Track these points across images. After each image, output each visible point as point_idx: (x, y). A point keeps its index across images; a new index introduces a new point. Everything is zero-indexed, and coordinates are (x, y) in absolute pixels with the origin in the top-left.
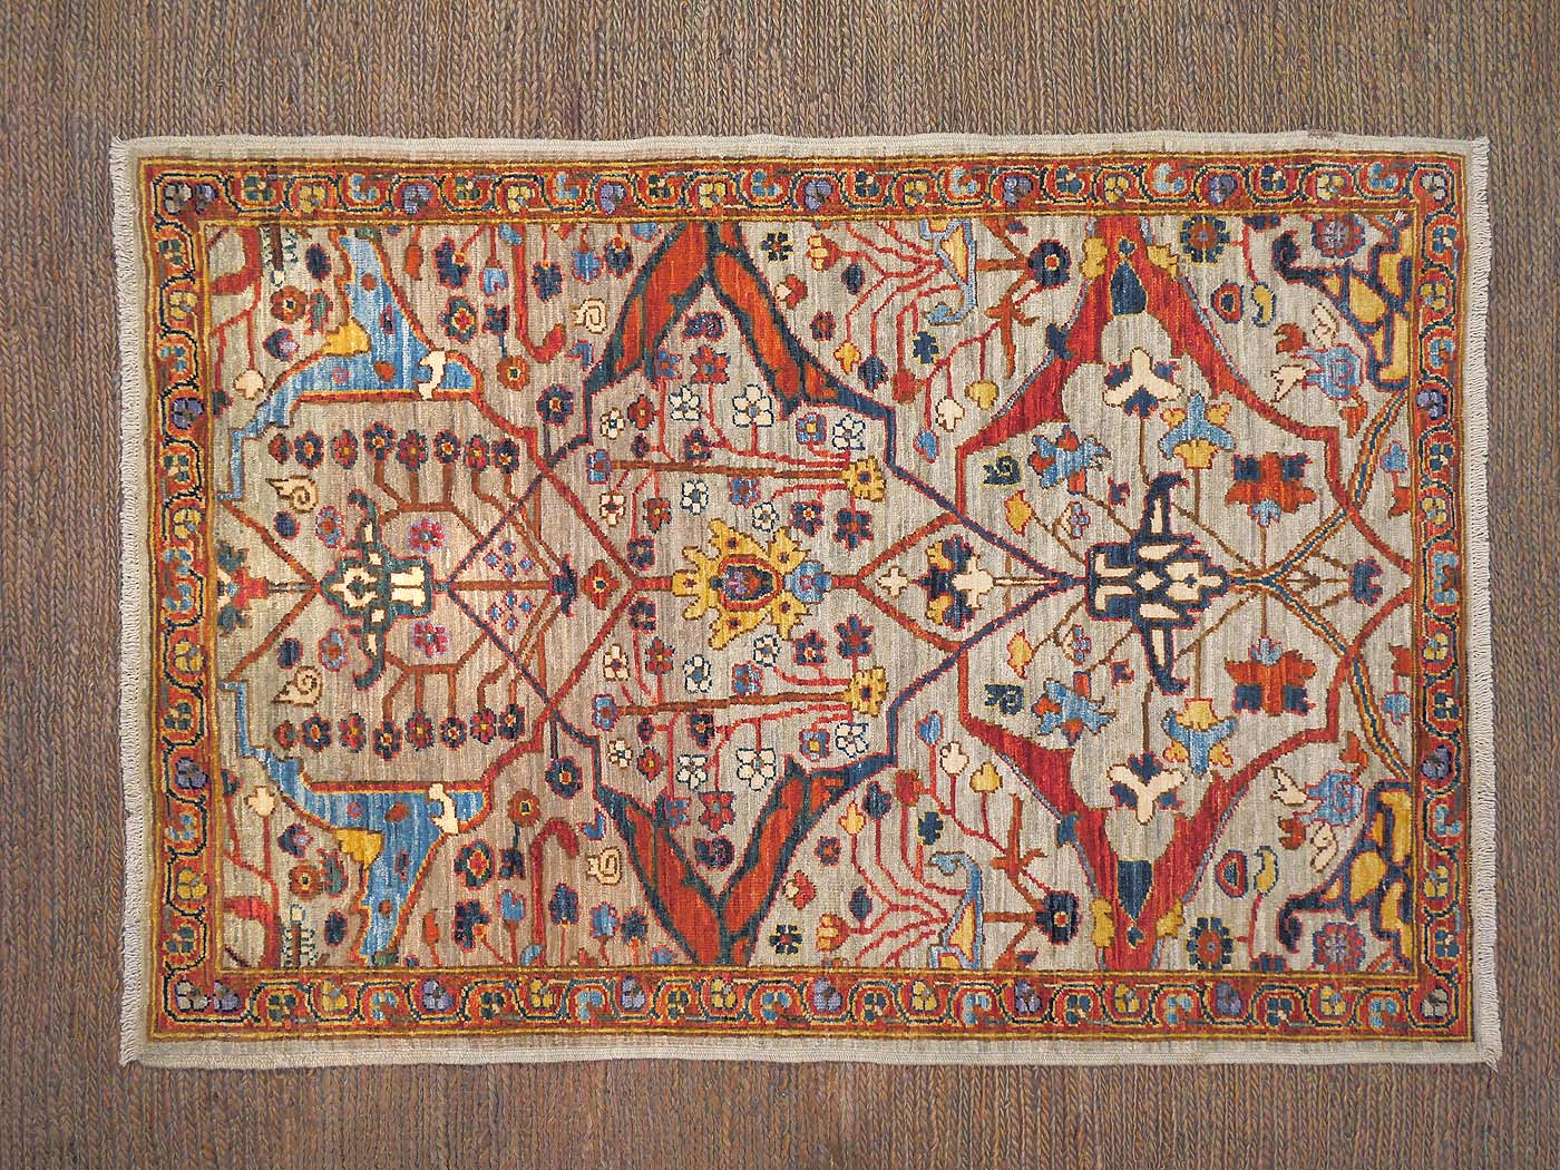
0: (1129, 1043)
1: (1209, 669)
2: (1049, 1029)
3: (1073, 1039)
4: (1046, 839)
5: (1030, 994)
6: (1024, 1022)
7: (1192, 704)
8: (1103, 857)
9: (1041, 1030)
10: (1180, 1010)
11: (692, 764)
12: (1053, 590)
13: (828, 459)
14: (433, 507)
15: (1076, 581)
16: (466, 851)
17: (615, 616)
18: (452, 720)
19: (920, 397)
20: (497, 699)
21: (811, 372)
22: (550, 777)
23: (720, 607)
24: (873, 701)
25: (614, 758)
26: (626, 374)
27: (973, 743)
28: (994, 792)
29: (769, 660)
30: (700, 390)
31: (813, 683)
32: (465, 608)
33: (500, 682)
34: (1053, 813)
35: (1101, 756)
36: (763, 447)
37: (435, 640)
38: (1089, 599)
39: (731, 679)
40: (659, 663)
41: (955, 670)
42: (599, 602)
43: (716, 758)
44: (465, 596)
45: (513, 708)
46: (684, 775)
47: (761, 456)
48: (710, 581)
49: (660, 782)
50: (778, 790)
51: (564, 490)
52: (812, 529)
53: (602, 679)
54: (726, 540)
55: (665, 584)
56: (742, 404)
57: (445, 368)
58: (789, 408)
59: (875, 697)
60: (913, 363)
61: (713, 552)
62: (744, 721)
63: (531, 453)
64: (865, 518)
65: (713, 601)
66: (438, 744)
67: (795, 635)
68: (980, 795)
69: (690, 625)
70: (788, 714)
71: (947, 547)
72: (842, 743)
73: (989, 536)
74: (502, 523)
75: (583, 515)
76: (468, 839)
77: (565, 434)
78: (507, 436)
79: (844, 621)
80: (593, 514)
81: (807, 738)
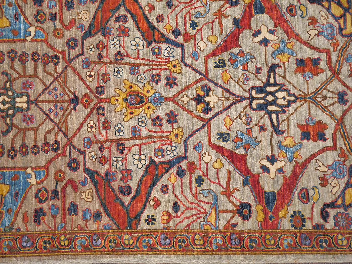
0: (271, 256)
1: (292, 127)
2: (243, 251)
3: (252, 254)
4: (239, 184)
5: (236, 238)
6: (234, 248)
7: (287, 139)
8: (259, 190)
9: (240, 251)
10: (289, 243)
11: (118, 160)
12: (238, 101)
13: (163, 60)
14: (30, 76)
15: (246, 99)
16: (39, 191)
17: (92, 111)
18: (35, 146)
19: (192, 41)
20: (51, 139)
21: (156, 33)
22: (69, 165)
23: (127, 108)
24: (179, 138)
25: (91, 158)
26: (96, 34)
27: (213, 152)
28: (221, 168)
29: (143, 125)
30: (120, 39)
31: (159, 132)
32: (40, 109)
33: (52, 133)
34: (241, 175)
35: (257, 156)
36: (141, 56)
37: (30, 119)
38: (250, 104)
39: (130, 131)
40: (106, 126)
41: (206, 128)
42: (86, 107)
43: (126, 158)
44: (41, 105)
45: (56, 142)
46: (115, 164)
47: (140, 59)
48: (123, 99)
49: (107, 166)
50: (147, 169)
51: (74, 70)
52: (157, 82)
53: (87, 132)
54: (128, 86)
55: (108, 100)
56: (134, 43)
57: (35, 32)
58: (149, 44)
59: (180, 137)
60: (189, 30)
61: (124, 90)
62: (135, 145)
63: (64, 59)
64: (175, 79)
65: (124, 106)
66: (30, 154)
67: (152, 117)
68: (216, 169)
69: (117, 114)
70: (150, 143)
71: (202, 88)
72: (169, 152)
73: (216, 84)
74: (53, 81)
75: (81, 78)
76: (39, 187)
77: (75, 53)
78: (56, 53)
79: (168, 112)
80: (84, 78)
81: (157, 151)
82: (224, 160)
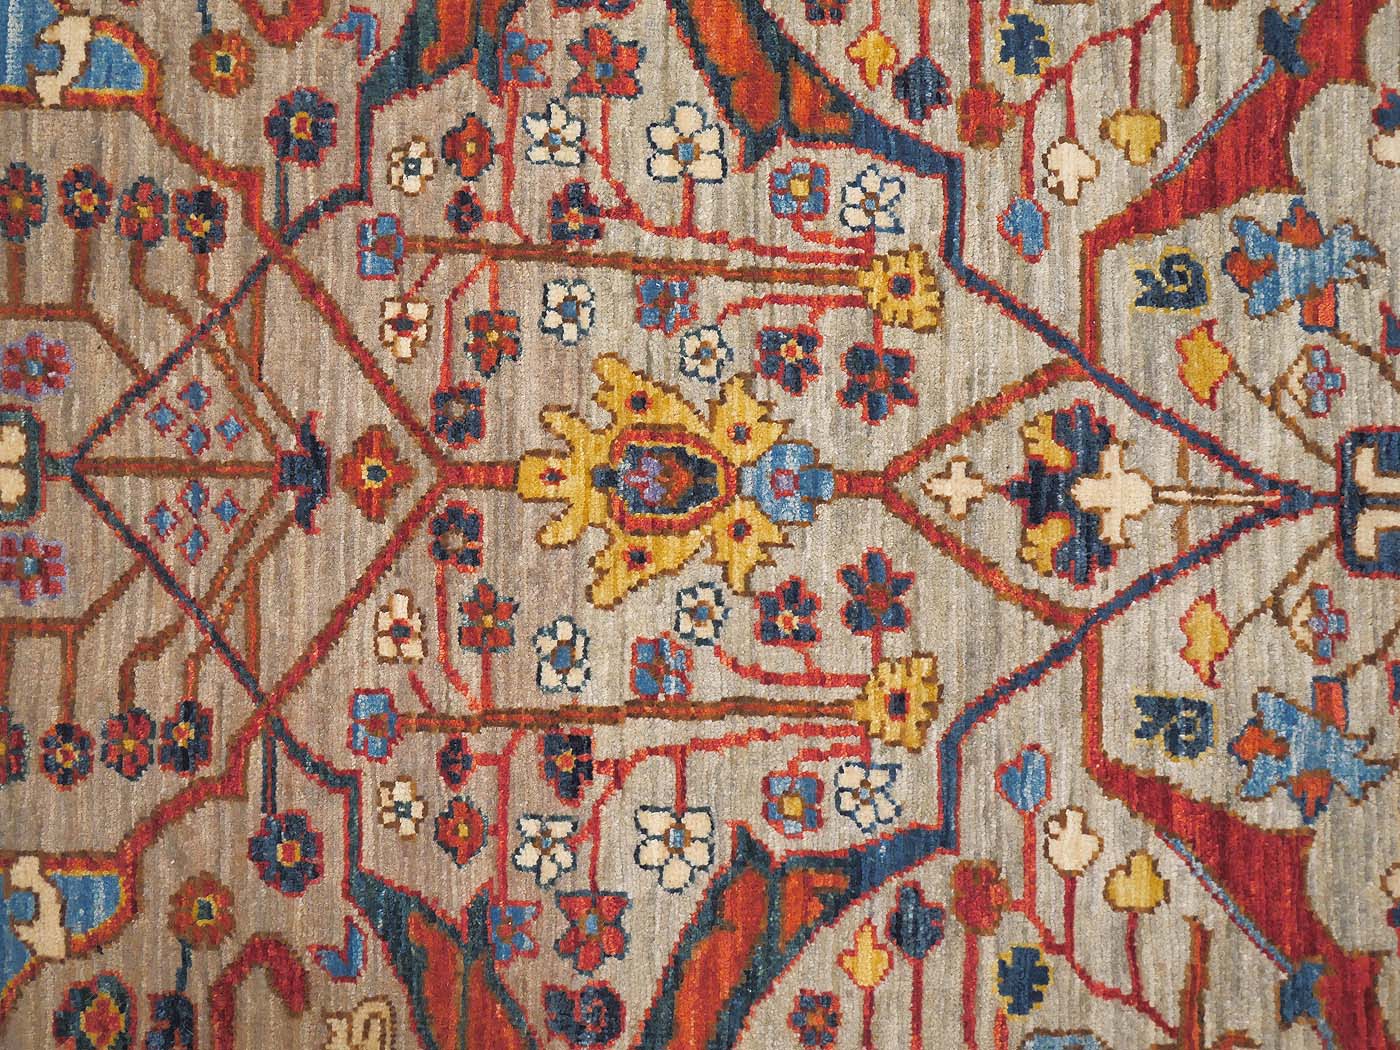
4: (1258, 1010)
11: (546, 833)
12: (1272, 514)
13: (832, 248)
14: (50, 312)
15: (1318, 500)
16: (82, 995)
17: (403, 535)
18: (66, 730)
19: (1013, 137)
20: (158, 694)
21: (802, 82)
22: (258, 850)
23: (611, 524)
24: (912, 720)
25: (389, 817)
26: (443, 72)
27: (1110, 812)
28: (1151, 911)
29: (706, 631)
30: (584, 109)
31: (793, 680)
32: (104, 509)
33: (166, 657)
34: (1270, 957)
35: (1368, 847)
36: (705, 220)
37: (42, 569)
38: (1344, 535)
39: (628, 667)
40: (487, 631)
41: (1075, 666)
42: (372, 507)
43: (594, 824)
44: (106, 486)
45: (190, 709)
46: (529, 856)
47: (700, 237)
48: (592, 473)
49: (480, 869)
50: (716, 894)
51: (311, 288)
52: (796, 380)
53: (371, 658)
54: (626, 395)
55: (503, 476)
56: (665, 137)
57: (89, 48)
58: (758, 148)
59: (916, 713)
60: (999, 73)
61: (599, 418)
62: (652, 752)
63: (250, 214)
64: (903, 362)
65: (597, 513)
66: (34, 776)
67: (759, 584)
68: (1125, 916)
69: (551, 559)
70: (741, 741)
71: (1062, 425)
72: (848, 802)
73: (1146, 407)
74: (186, 348)
75: (347, 338)
76: (83, 971)
77: (318, 181)
78: (203, 181)
79: (857, 560)
80: (367, 336)
81: (778, 789)
82: (1172, 864)
